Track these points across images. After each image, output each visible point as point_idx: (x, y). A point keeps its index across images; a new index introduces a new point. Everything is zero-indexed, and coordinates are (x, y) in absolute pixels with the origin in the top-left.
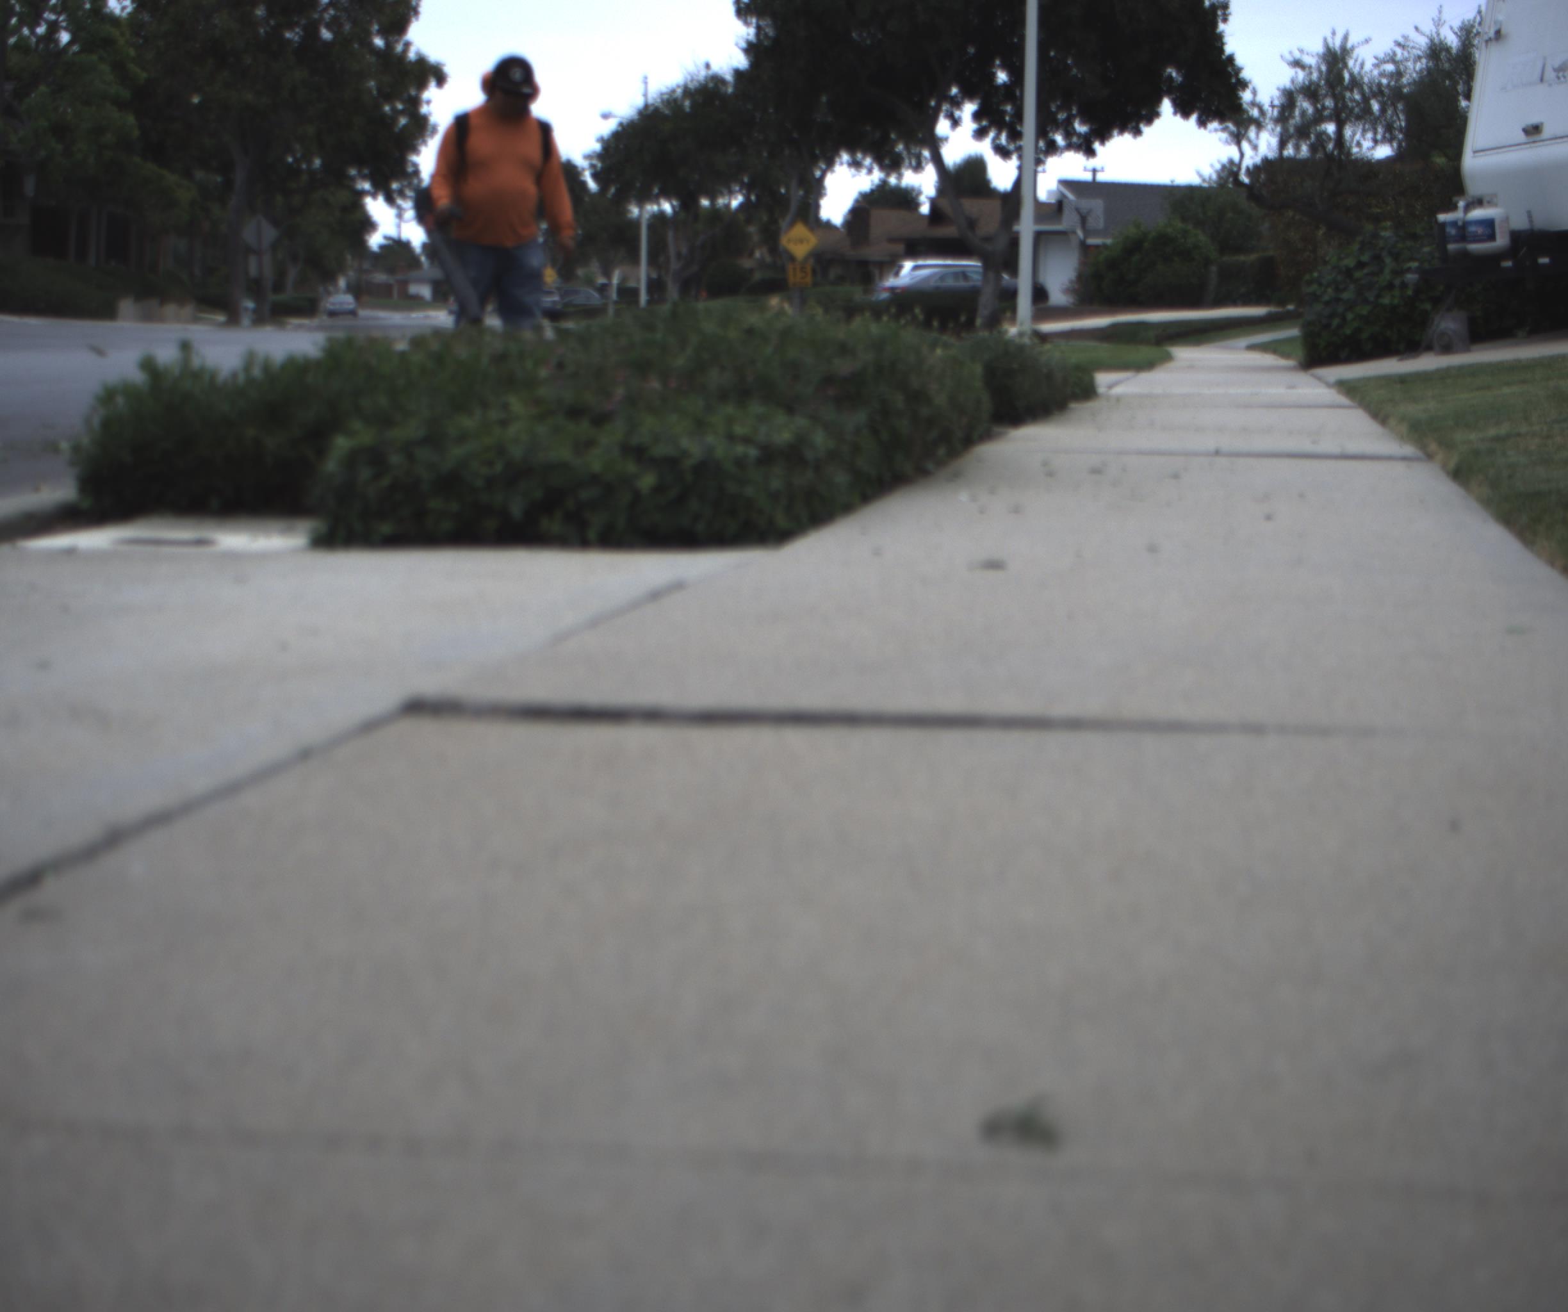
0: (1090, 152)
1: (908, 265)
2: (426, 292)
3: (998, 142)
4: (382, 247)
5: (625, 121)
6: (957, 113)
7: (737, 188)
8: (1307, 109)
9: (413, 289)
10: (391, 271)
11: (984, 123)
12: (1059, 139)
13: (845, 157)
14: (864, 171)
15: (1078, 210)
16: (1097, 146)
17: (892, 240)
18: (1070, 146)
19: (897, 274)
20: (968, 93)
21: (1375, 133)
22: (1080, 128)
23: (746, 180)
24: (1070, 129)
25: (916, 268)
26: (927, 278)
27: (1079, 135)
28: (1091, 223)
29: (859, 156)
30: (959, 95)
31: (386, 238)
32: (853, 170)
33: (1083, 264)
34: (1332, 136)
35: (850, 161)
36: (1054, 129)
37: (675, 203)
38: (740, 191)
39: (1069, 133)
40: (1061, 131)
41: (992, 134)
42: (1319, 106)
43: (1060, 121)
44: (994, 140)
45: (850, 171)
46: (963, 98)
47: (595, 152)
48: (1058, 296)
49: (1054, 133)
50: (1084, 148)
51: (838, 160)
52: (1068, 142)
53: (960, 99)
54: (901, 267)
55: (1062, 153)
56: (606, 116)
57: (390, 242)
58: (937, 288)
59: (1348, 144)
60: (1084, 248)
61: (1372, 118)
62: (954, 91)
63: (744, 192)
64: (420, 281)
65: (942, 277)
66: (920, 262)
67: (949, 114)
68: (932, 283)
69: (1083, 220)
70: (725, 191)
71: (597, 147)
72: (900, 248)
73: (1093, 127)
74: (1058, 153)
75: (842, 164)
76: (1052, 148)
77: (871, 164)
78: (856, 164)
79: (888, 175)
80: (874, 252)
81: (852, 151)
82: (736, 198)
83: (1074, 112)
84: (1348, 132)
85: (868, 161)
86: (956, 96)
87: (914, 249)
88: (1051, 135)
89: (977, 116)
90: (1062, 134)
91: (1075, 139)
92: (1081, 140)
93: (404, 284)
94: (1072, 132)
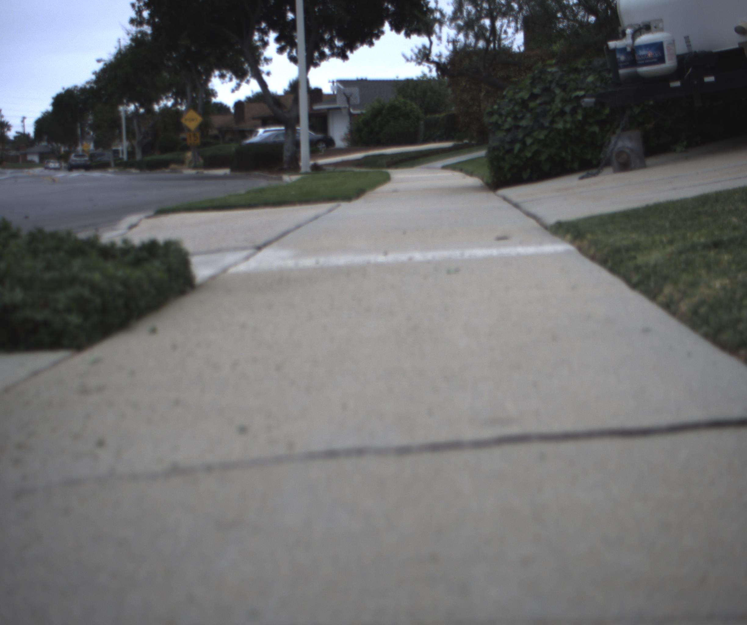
0: (345, 57)
1: (261, 131)
2: (36, 159)
3: (291, 54)
4: (15, 137)
5: (108, 62)
6: (266, 38)
7: (170, 95)
8: (471, 11)
9: (30, 158)
10: (18, 149)
11: (283, 44)
12: (327, 51)
13: (217, 73)
14: (227, 79)
15: (345, 94)
16: (348, 53)
17: (254, 118)
18: (333, 55)
19: (256, 135)
20: (273, 26)
21: (517, 23)
22: (338, 43)
23: (174, 90)
24: (333, 44)
25: (265, 132)
26: (269, 137)
27: (338, 48)
28: (352, 101)
29: (224, 72)
30: (267, 28)
31: (17, 132)
32: (222, 80)
33: (351, 124)
34: (488, 28)
35: (220, 74)
36: (324, 45)
37: (137, 104)
38: (172, 97)
39: (332, 47)
40: (328, 46)
41: (288, 50)
42: (479, 9)
43: (327, 40)
44: (289, 54)
45: (220, 80)
46: (269, 30)
47: (92, 80)
48: (339, 143)
49: (324, 47)
50: (341, 55)
51: (213, 74)
52: (332, 52)
53: (267, 30)
54: (257, 132)
55: (328, 58)
56: (99, 61)
57: (20, 135)
58: (274, 142)
59: (498, 32)
60: (351, 115)
61: (514, 13)
62: (263, 25)
63: (174, 97)
64: (33, 153)
65: (277, 136)
66: (268, 129)
67: (261, 39)
68: (272, 140)
69: (348, 99)
70: (164, 98)
71: (93, 77)
72: (259, 122)
73: (346, 42)
74: (327, 59)
75: (215, 77)
76: (323, 56)
77: (231, 76)
78: (222, 76)
79: (241, 81)
80: (245, 126)
81: (219, 68)
82: (170, 101)
83: (334, 34)
84: (498, 24)
85: (228, 75)
86: (264, 28)
87: (265, 123)
88: (322, 48)
89: (277, 40)
90: (328, 48)
91: (336, 50)
92: (340, 51)
93: (25, 155)
94: (334, 46)
